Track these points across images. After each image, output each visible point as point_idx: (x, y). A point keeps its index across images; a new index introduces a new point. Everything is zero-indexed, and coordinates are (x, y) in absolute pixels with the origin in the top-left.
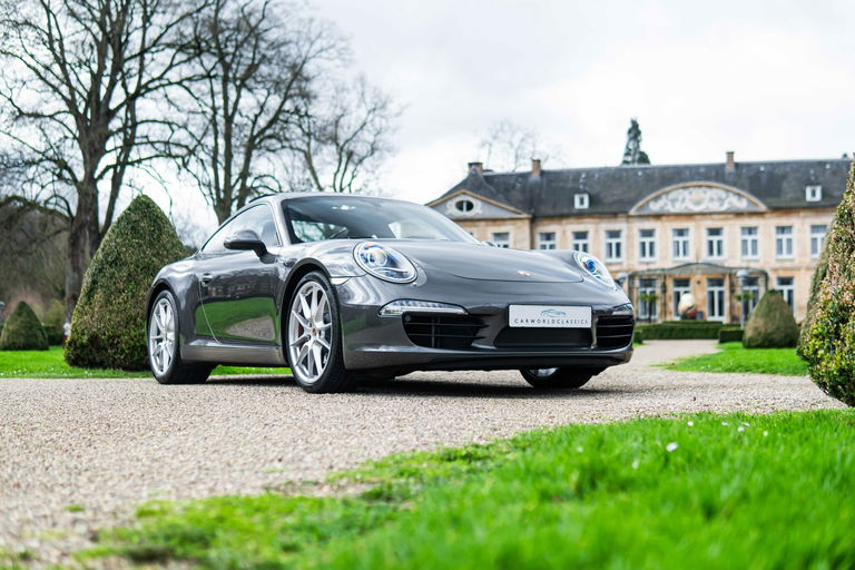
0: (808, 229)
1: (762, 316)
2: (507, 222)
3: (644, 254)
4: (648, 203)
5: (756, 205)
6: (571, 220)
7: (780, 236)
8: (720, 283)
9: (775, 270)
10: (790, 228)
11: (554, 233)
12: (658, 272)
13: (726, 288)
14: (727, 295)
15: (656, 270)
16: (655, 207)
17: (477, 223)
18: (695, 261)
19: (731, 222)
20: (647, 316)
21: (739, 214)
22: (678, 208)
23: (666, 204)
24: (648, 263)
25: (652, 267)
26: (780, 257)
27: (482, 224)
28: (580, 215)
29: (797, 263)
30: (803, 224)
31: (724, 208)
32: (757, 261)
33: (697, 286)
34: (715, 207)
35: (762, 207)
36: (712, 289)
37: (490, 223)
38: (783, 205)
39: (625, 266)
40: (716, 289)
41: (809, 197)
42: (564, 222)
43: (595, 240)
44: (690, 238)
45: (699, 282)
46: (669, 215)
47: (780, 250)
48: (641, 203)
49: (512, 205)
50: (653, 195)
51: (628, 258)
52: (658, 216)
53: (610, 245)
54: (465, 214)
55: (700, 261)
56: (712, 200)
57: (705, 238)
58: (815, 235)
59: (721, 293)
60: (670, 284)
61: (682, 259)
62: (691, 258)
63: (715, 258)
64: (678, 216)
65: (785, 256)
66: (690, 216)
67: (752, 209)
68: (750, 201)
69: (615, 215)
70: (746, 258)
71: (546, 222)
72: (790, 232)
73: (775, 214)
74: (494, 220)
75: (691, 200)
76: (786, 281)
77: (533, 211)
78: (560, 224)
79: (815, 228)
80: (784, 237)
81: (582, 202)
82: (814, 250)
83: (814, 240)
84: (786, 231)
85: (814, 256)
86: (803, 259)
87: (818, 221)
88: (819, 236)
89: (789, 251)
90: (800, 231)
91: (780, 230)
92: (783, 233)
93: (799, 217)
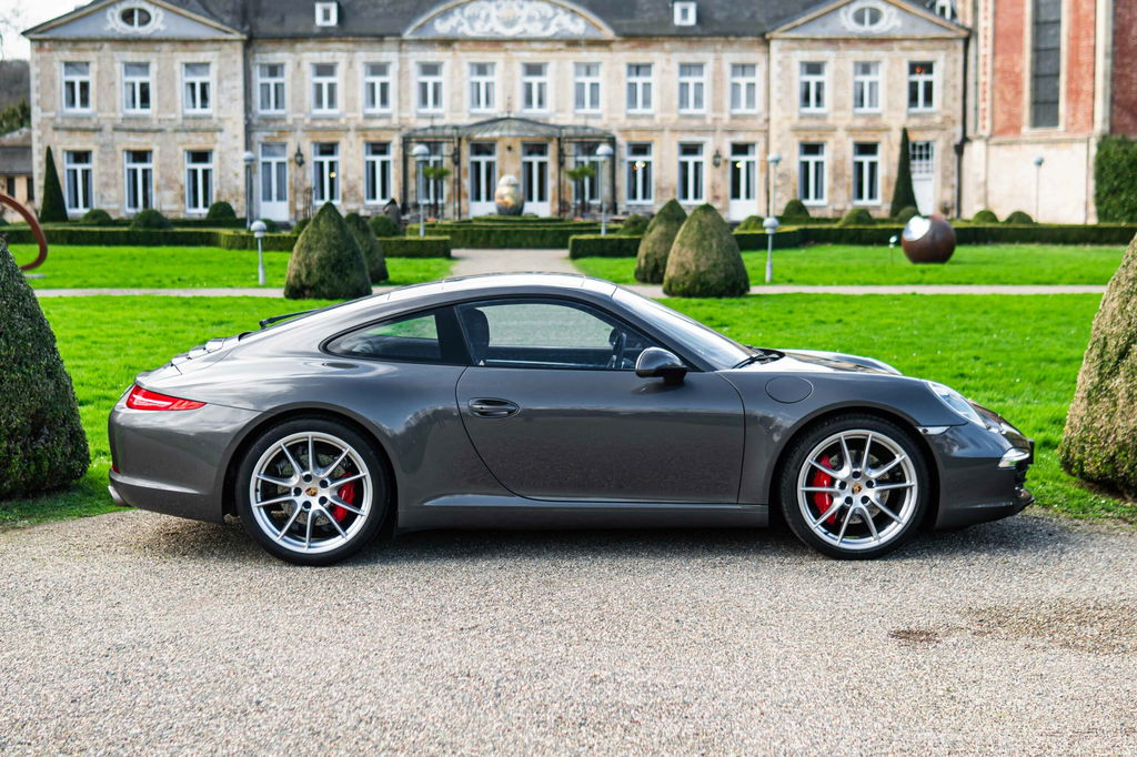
0: (675, 68)
1: (691, 246)
2: (208, 46)
3: (424, 101)
4: (432, 19)
5: (600, 29)
6: (310, 45)
7: (634, 79)
8: (540, 149)
9: (625, 131)
10: (649, 66)
11: (282, 65)
12: (448, 132)
13: (550, 158)
14: (552, 169)
15: (444, 127)
16: (442, 28)
17: (157, 47)
18: (505, 115)
19: (562, 54)
20: (432, 201)
21: (573, 43)
22: (479, 30)
23: (460, 24)
24: (432, 117)
25: (437, 122)
26: (633, 111)
27: (166, 47)
28: (325, 36)
29: (657, 120)
30: (668, 60)
31: (549, 33)
32: (598, 117)
33: (507, 153)
34: (535, 30)
35: (608, 33)
36: (528, 159)
37: (178, 46)
38: (639, 31)
39: (395, 121)
40: (535, 159)
41: (678, 20)
42: (299, 46)
43: (347, 78)
44: (496, 77)
45: (510, 148)
46: (464, 41)
47: (632, 101)
48: (421, 21)
49: (212, 16)
50: (441, 8)
51: (400, 108)
52: (447, 42)
53: (373, 85)
54: (136, 29)
55: (512, 115)
56: (530, 19)
57: (520, 79)
58: (685, 79)
59: (542, 166)
60: (466, 150)
61: (485, 111)
62: (497, 110)
63: (534, 111)
64: (479, 42)
65: (640, 110)
66: (496, 42)
67: (593, 34)
68: (589, 23)
69: (380, 38)
70: (580, 111)
71: (270, 47)
72: (649, 74)
73: (627, 45)
74: (186, 42)
75: (498, 18)
76: (641, 149)
77: (247, 28)
78: (293, 51)
79: (685, 68)
80: (640, 80)
81: (327, 16)
82: (683, 102)
83: (684, 86)
84: (642, 70)
85: (684, 111)
86: (666, 115)
87: (690, 58)
88: (691, 80)
89: (647, 102)
90: (663, 71)
91: (634, 70)
92: (638, 74)
93: (663, 50)
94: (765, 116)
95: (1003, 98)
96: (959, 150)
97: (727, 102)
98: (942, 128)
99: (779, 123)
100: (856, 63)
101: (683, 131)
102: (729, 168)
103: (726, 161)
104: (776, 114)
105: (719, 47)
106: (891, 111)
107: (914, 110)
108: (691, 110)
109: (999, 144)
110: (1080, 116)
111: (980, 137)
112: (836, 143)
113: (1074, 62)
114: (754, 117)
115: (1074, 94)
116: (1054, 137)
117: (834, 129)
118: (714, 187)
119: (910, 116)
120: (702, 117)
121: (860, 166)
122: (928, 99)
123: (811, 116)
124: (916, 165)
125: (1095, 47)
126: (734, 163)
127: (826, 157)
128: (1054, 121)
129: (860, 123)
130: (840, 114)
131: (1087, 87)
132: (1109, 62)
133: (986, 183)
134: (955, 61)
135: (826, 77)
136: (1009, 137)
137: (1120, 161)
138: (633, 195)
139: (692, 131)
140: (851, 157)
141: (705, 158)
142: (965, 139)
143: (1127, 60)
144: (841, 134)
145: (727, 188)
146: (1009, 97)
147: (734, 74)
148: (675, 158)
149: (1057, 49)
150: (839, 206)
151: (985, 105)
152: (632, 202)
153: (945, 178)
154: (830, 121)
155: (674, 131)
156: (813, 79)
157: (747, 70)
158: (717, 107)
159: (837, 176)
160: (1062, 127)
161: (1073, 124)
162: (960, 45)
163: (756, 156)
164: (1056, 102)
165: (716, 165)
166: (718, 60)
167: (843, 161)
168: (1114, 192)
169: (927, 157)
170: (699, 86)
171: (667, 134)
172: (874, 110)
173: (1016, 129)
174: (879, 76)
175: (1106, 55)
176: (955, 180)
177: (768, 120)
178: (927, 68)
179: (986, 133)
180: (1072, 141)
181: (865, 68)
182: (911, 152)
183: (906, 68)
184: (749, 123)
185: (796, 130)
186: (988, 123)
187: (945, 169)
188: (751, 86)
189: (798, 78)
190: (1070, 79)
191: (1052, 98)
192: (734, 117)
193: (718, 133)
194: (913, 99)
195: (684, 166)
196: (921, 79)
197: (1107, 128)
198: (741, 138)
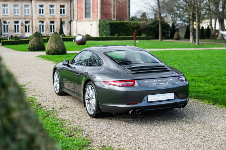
0: (12, 6)
7: (4, 8)
9: (3, 19)
10: (7, 5)
26: (4, 14)
29: (9, 16)
30: (11, 4)
47: (4, 12)
58: (15, 8)
72: (7, 7)
73: (2, 1)
76: (5, 22)
79: (15, 6)
80: (5, 8)
82: (14, 13)
83: (15, 9)
84: (5, 6)
85: (15, 15)
86: (11, 15)
87: (16, 3)
88: (16, 8)
89: (7, 13)
90: (10, 6)
91: (4, 6)
92: (5, 7)
93: (10, 2)
94: (32, 15)
95: (79, 13)
96: (70, 22)
97: (24, 13)
98: (67, 18)
99: (35, 17)
100: (50, 5)
101: (15, 19)
102: (25, 26)
103: (24, 25)
104: (34, 15)
105: (22, 1)
106: (57, 14)
107: (61, 15)
108: (16, 14)
109: (79, 21)
110: (95, 16)
111: (75, 20)
112: (47, 21)
113: (93, 5)
114: (29, 16)
115: (94, 12)
116: (90, 20)
117: (46, 18)
118: (22, 30)
119: (61, 16)
120: (19, 16)
121: (51, 26)
122: (64, 13)
123: (41, 16)
124: (63, 25)
125: (97, 3)
126: (25, 25)
127: (45, 24)
128: (90, 17)
129: (51, 17)
130: (47, 15)
131: (96, 10)
132: (100, 5)
133: (77, 29)
134: (69, 5)
135: (44, 8)
136: (81, 20)
137: (104, 24)
138: (5, 32)
139: (16, 19)
140: (49, 24)
141: (20, 24)
142: (71, 21)
143: (104, 5)
144: (47, 19)
145: (24, 30)
146: (80, 12)
147: (25, 7)
148: (14, 24)
149: (90, 3)
150: (47, 34)
151: (75, 14)
152: (5, 33)
153: (68, 28)
154: (45, 17)
155: (13, 18)
156: (41, 8)
157: (28, 6)
158: (22, 14)
159: (47, 28)
160: (91, 18)
161: (93, 18)
162: (70, 2)
163: (30, 24)
164: (90, 13)
165: (22, 25)
166: (21, 4)
167: (48, 25)
168: (103, 30)
169: (64, 24)
170: (18, 9)
171: (11, 19)
172: (53, 15)
173: (82, 18)
174: (54, 8)
175: (100, 4)
176: (69, 28)
177: (32, 17)
178: (63, 6)
179: (76, 19)
180: (94, 21)
181: (52, 6)
182: (62, 23)
183: (59, 6)
184: (28, 17)
185: (38, 18)
186: (76, 17)
187: (68, 26)
188: (28, 10)
189: (38, 8)
190: (93, 9)
191: (89, 12)
192: (25, 16)
193: (22, 19)
194: (61, 13)
195: (15, 26)
196: (62, 9)
197: (100, 18)
198: (27, 20)
